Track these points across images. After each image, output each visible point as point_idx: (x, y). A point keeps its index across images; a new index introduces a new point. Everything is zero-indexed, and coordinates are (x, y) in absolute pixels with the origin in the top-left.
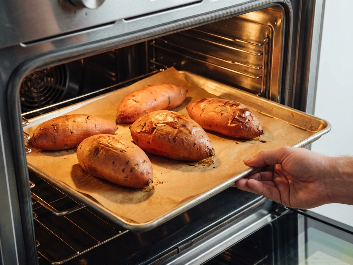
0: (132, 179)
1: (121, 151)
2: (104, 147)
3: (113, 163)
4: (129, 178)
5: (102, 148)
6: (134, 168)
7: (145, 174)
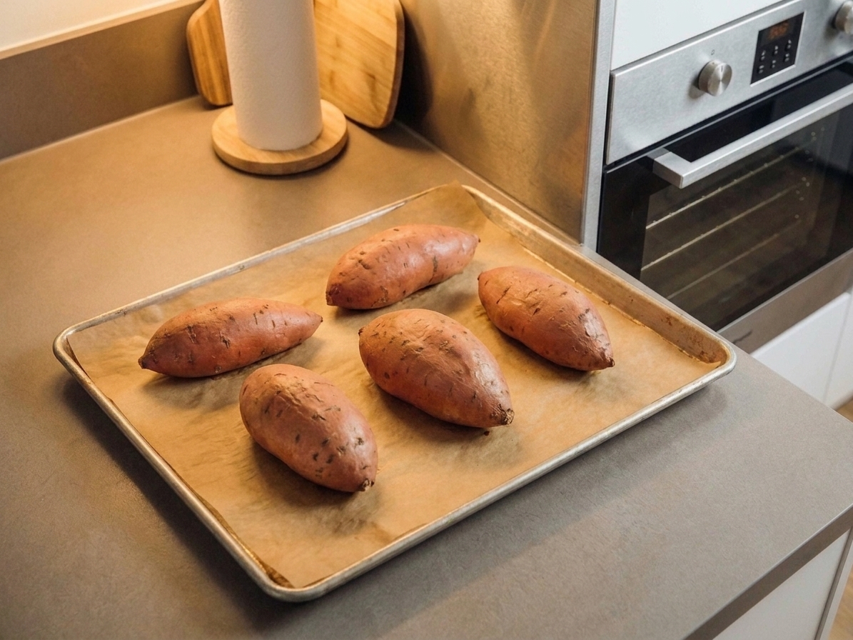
0: (330, 475)
1: (314, 417)
2: (283, 402)
3: (298, 438)
4: (324, 474)
5: (280, 403)
6: (337, 455)
7: (357, 469)
